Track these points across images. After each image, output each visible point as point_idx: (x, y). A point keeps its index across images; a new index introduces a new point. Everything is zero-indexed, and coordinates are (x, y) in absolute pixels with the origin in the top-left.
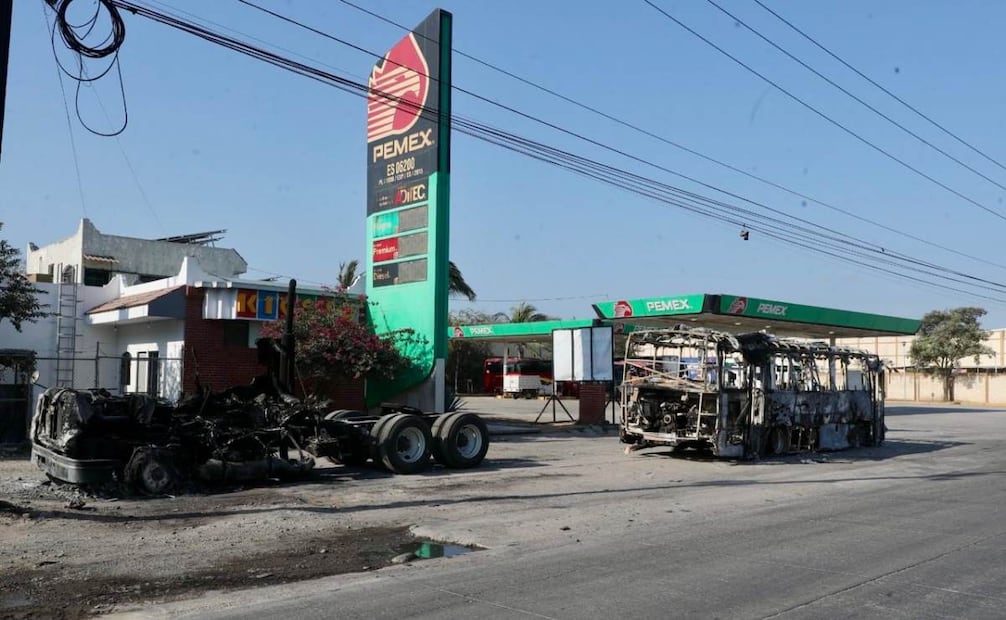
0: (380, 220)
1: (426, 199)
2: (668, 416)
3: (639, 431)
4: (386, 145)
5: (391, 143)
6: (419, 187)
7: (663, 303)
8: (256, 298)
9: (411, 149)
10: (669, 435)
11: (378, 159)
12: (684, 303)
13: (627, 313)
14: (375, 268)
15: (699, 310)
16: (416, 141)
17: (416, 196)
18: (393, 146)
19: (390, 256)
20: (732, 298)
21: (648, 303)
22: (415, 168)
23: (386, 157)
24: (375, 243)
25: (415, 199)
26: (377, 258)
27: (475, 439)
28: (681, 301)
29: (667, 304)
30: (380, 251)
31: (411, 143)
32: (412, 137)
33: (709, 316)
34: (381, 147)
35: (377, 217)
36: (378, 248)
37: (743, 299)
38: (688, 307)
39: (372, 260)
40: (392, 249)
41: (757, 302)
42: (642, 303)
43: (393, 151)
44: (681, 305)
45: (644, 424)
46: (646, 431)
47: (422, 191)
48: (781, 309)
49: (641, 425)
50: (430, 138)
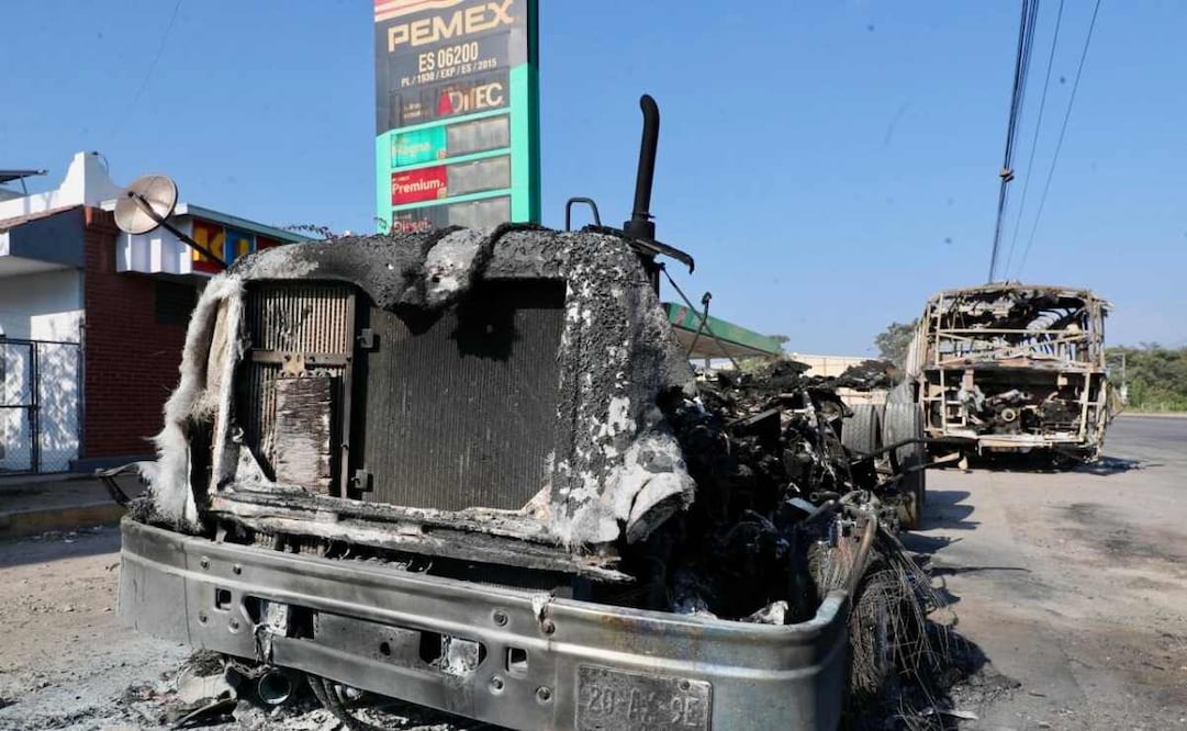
0: (405, 140)
1: (506, 103)
2: (1010, 411)
3: (970, 434)
4: (415, 25)
5: (427, 22)
6: (489, 88)
8: (221, 239)
9: (469, 30)
11: (396, 46)
14: (395, 214)
16: (481, 18)
17: (484, 100)
18: (431, 27)
19: (432, 194)
22: (481, 58)
23: (415, 43)
24: (395, 175)
25: (479, 105)
26: (398, 198)
30: (407, 189)
31: (469, 20)
32: (469, 12)
34: (404, 28)
35: (399, 136)
36: (404, 183)
39: (389, 200)
40: (435, 183)
43: (431, 34)
45: (974, 424)
46: (982, 433)
47: (495, 93)
49: (970, 425)
50: (509, 12)
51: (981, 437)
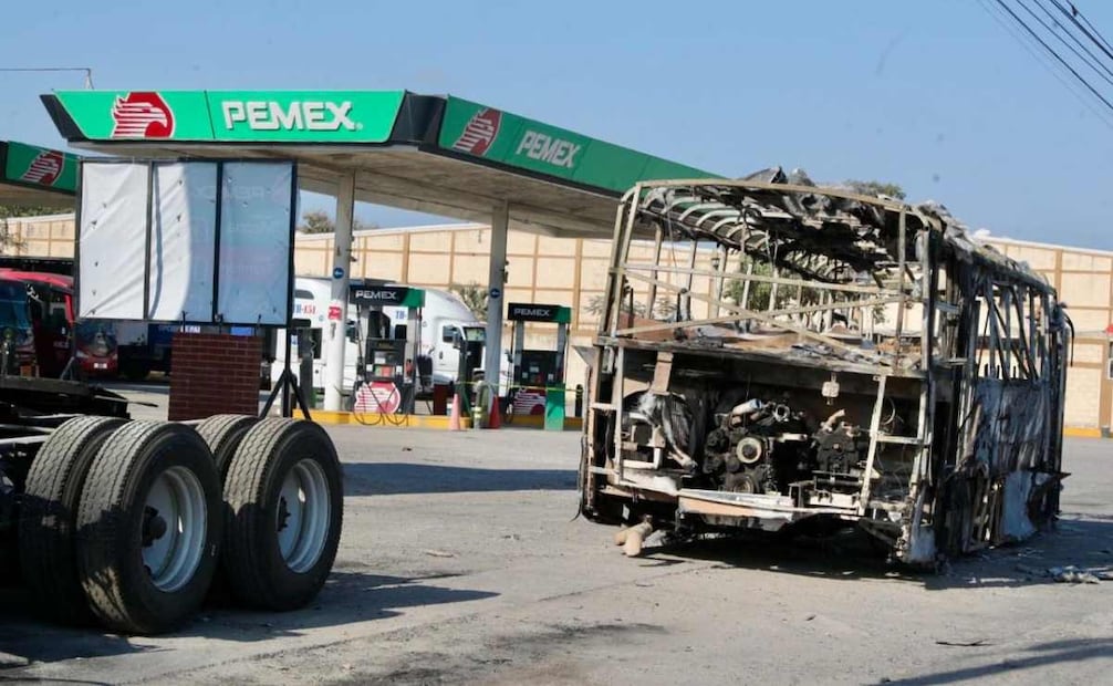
2: (753, 442)
3: (664, 485)
7: (274, 105)
10: (759, 500)
12: (339, 113)
13: (154, 129)
15: (384, 138)
20: (470, 107)
21: (226, 105)
27: (305, 509)
28: (329, 105)
29: (286, 111)
33: (409, 152)
37: (492, 114)
38: (349, 124)
41: (520, 125)
42: (209, 102)
44: (329, 116)
45: (676, 465)
48: (567, 150)
49: (668, 466)
51: (684, 492)
